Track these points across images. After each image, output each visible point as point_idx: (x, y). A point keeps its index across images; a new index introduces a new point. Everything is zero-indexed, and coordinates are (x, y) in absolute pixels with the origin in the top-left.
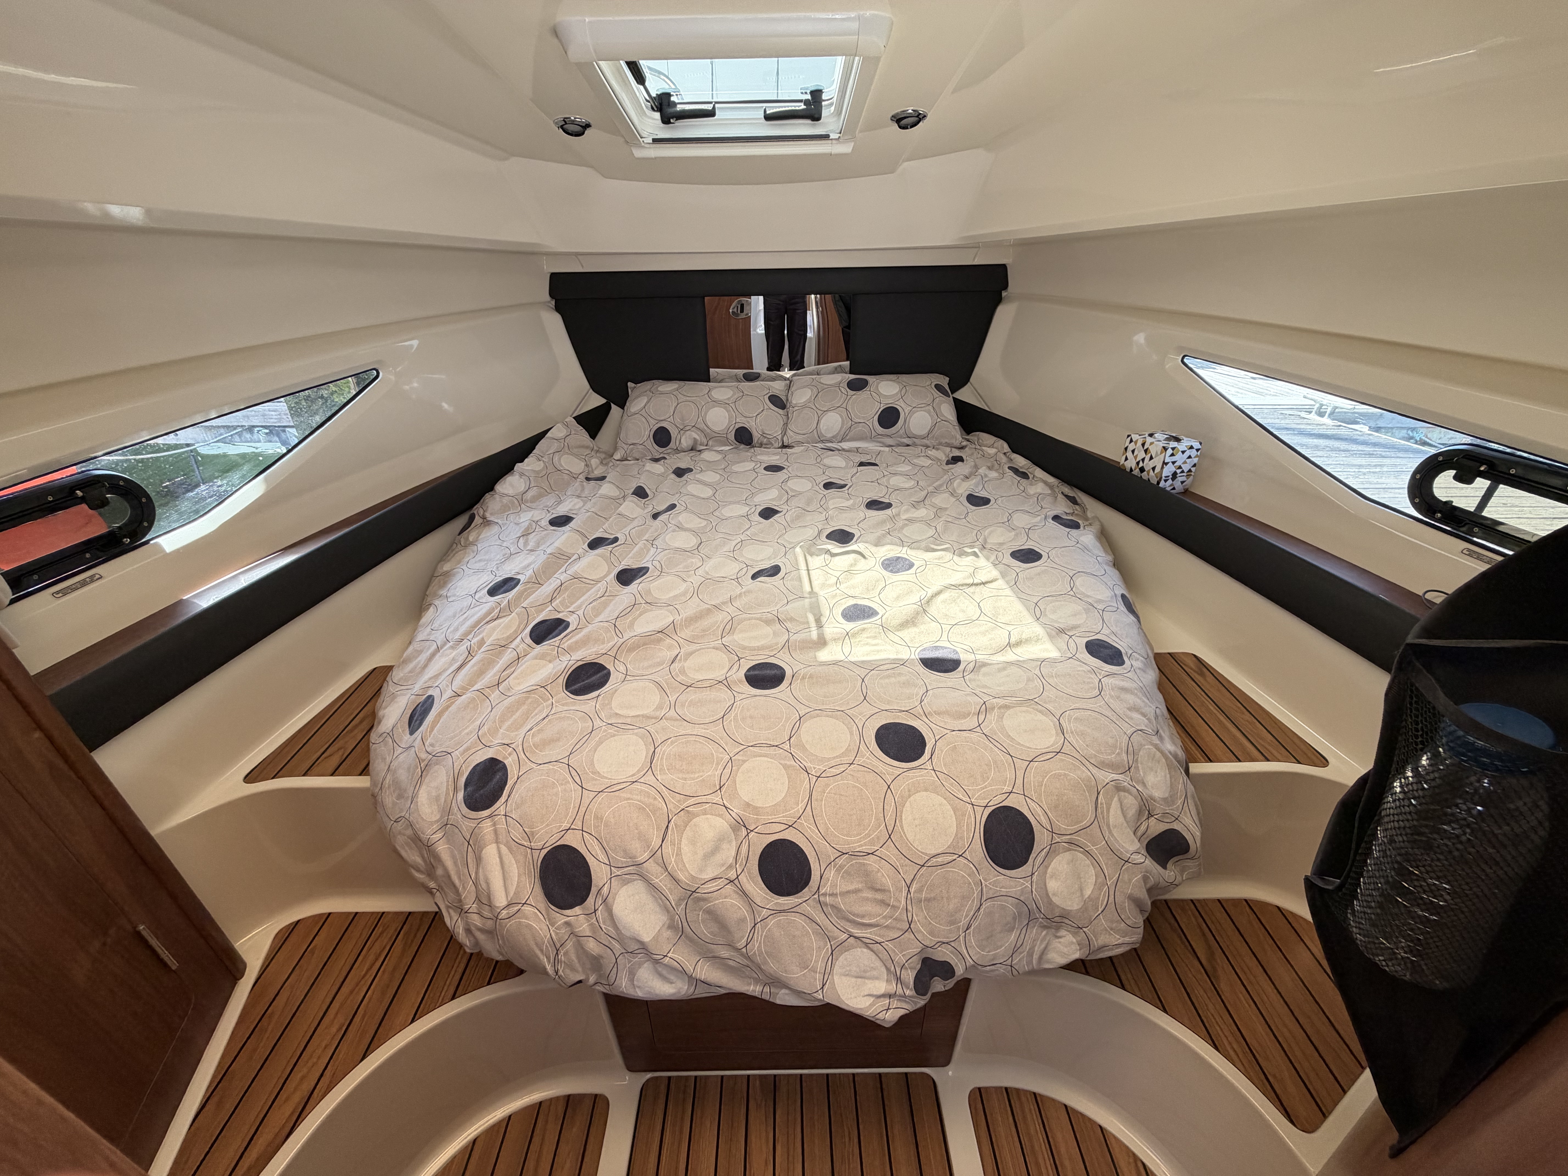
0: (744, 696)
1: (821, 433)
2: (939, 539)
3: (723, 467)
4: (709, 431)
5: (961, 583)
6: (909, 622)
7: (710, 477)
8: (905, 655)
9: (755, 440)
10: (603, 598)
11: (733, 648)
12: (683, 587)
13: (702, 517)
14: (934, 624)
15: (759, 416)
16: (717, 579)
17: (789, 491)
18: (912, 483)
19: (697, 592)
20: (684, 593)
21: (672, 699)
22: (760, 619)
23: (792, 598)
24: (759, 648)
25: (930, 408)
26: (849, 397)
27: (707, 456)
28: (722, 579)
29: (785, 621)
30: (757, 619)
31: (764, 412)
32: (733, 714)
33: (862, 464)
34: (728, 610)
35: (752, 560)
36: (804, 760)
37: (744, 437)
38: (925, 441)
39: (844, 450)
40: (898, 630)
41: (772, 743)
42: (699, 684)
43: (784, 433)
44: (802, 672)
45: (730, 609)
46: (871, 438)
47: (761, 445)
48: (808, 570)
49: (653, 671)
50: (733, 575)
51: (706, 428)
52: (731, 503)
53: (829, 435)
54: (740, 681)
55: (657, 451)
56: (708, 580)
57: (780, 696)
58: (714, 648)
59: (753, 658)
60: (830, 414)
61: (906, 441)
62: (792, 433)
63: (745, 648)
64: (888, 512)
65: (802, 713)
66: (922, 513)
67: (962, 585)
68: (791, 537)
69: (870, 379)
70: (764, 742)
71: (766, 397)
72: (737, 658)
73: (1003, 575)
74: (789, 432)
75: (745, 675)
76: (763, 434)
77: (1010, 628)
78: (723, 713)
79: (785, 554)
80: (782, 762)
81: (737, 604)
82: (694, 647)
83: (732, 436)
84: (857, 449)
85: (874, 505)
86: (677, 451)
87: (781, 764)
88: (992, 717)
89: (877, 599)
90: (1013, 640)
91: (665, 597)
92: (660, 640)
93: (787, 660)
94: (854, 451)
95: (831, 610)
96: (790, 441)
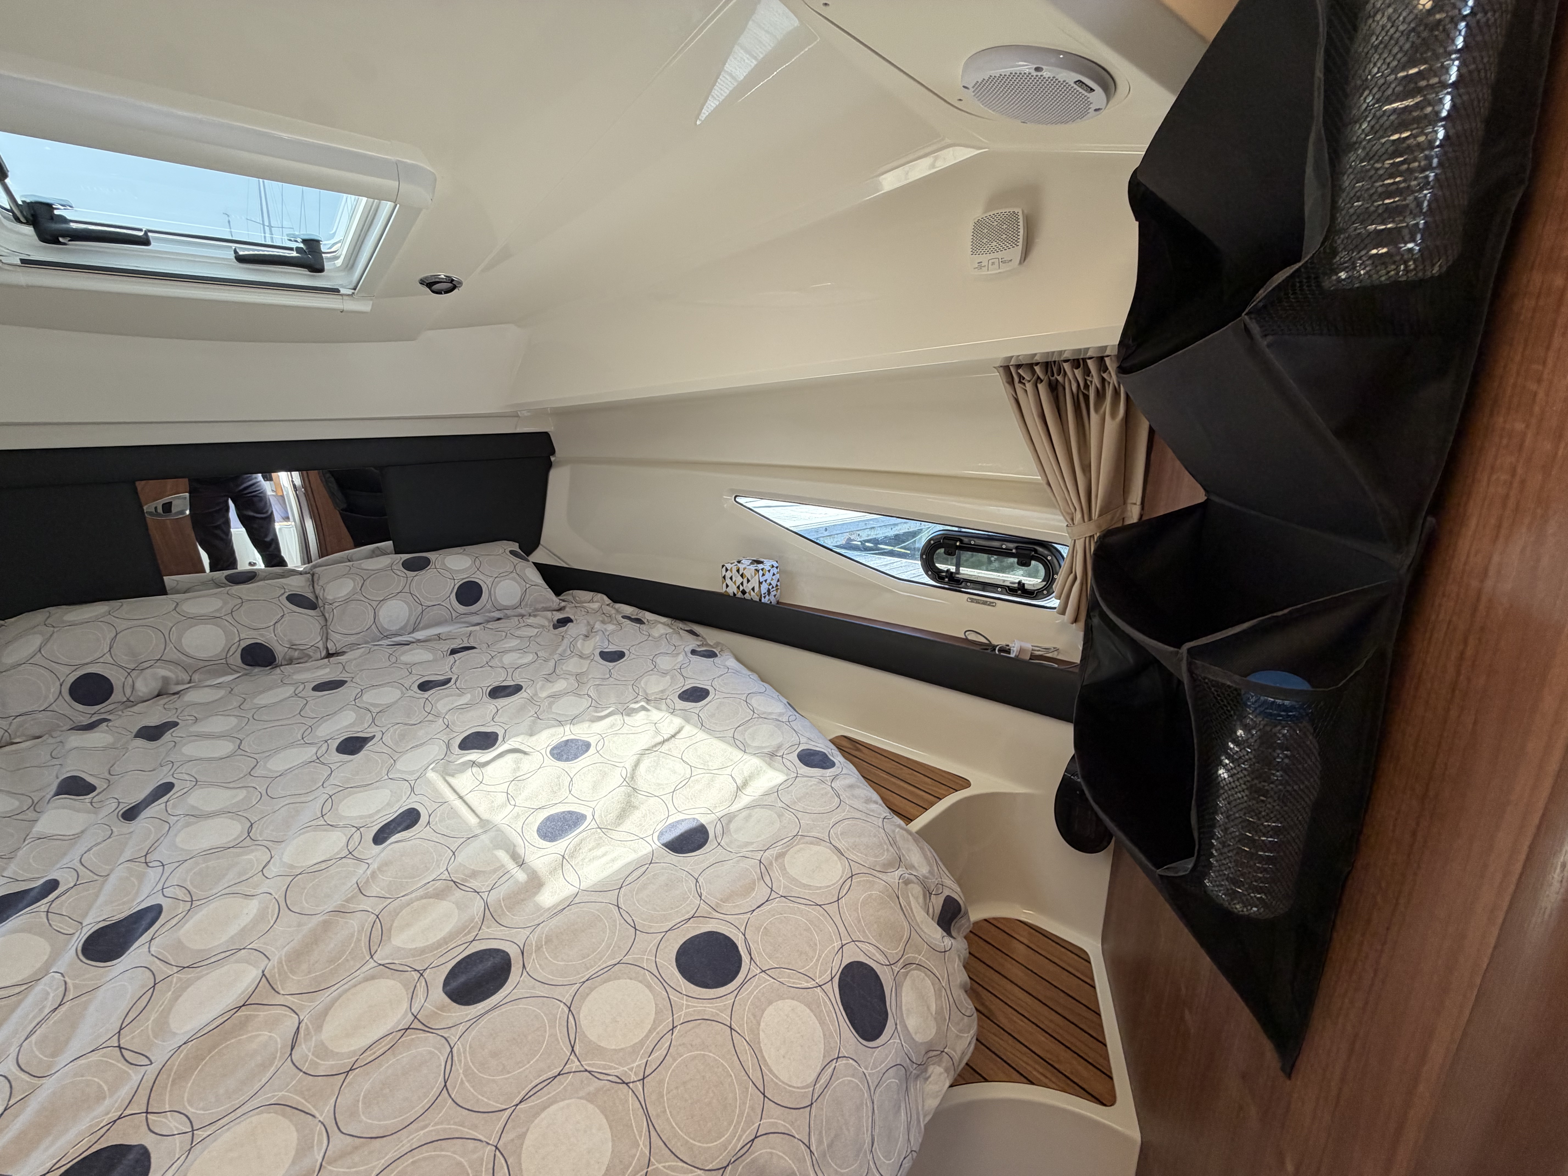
0: (461, 1028)
1: (383, 627)
2: (599, 706)
3: (236, 704)
4: (190, 661)
5: (653, 744)
6: (626, 809)
7: (218, 724)
8: (644, 849)
9: (279, 657)
10: (63, 1009)
11: (403, 961)
12: (252, 907)
13: (231, 785)
14: (652, 800)
15: (278, 625)
16: (316, 868)
17: (372, 709)
18: (529, 658)
19: (285, 904)
20: (261, 916)
21: (324, 1113)
22: (427, 896)
23: (457, 845)
24: (445, 941)
25: (514, 575)
26: (410, 579)
27: (197, 696)
28: (324, 866)
29: (466, 881)
30: (422, 898)
31: (286, 618)
32: (459, 1069)
33: (454, 652)
34: (362, 907)
35: (361, 817)
36: (611, 1068)
37: (258, 656)
39: (419, 641)
40: (619, 825)
41: (550, 1074)
42: (369, 1056)
43: (326, 638)
44: (533, 939)
45: (366, 904)
46: (452, 621)
47: (290, 662)
48: (461, 798)
49: (257, 1087)
50: (342, 850)
51: (184, 658)
52: (277, 750)
53: (394, 628)
54: (442, 1008)
55: (84, 713)
56: (294, 876)
57: (518, 993)
58: (366, 980)
59: (442, 960)
60: (390, 603)
61: (497, 615)
62: (338, 636)
63: (423, 951)
64: (522, 694)
65: (567, 999)
66: (560, 685)
67: (655, 746)
68: (407, 764)
69: (431, 555)
70: (538, 1081)
71: (283, 599)
72: (416, 975)
73: (687, 720)
74: (334, 636)
75: (446, 993)
76: (292, 647)
77: (728, 771)
78: (441, 1079)
79: (413, 789)
80: (581, 1094)
81: (375, 890)
82: (324, 998)
83: (237, 659)
84: (439, 635)
85: (497, 692)
86: (129, 703)
87: (581, 1098)
88: (776, 872)
89: (571, 799)
90: (739, 782)
91: (221, 939)
92: (243, 1024)
93: (498, 935)
94: (435, 640)
95: (522, 837)
96: (339, 646)
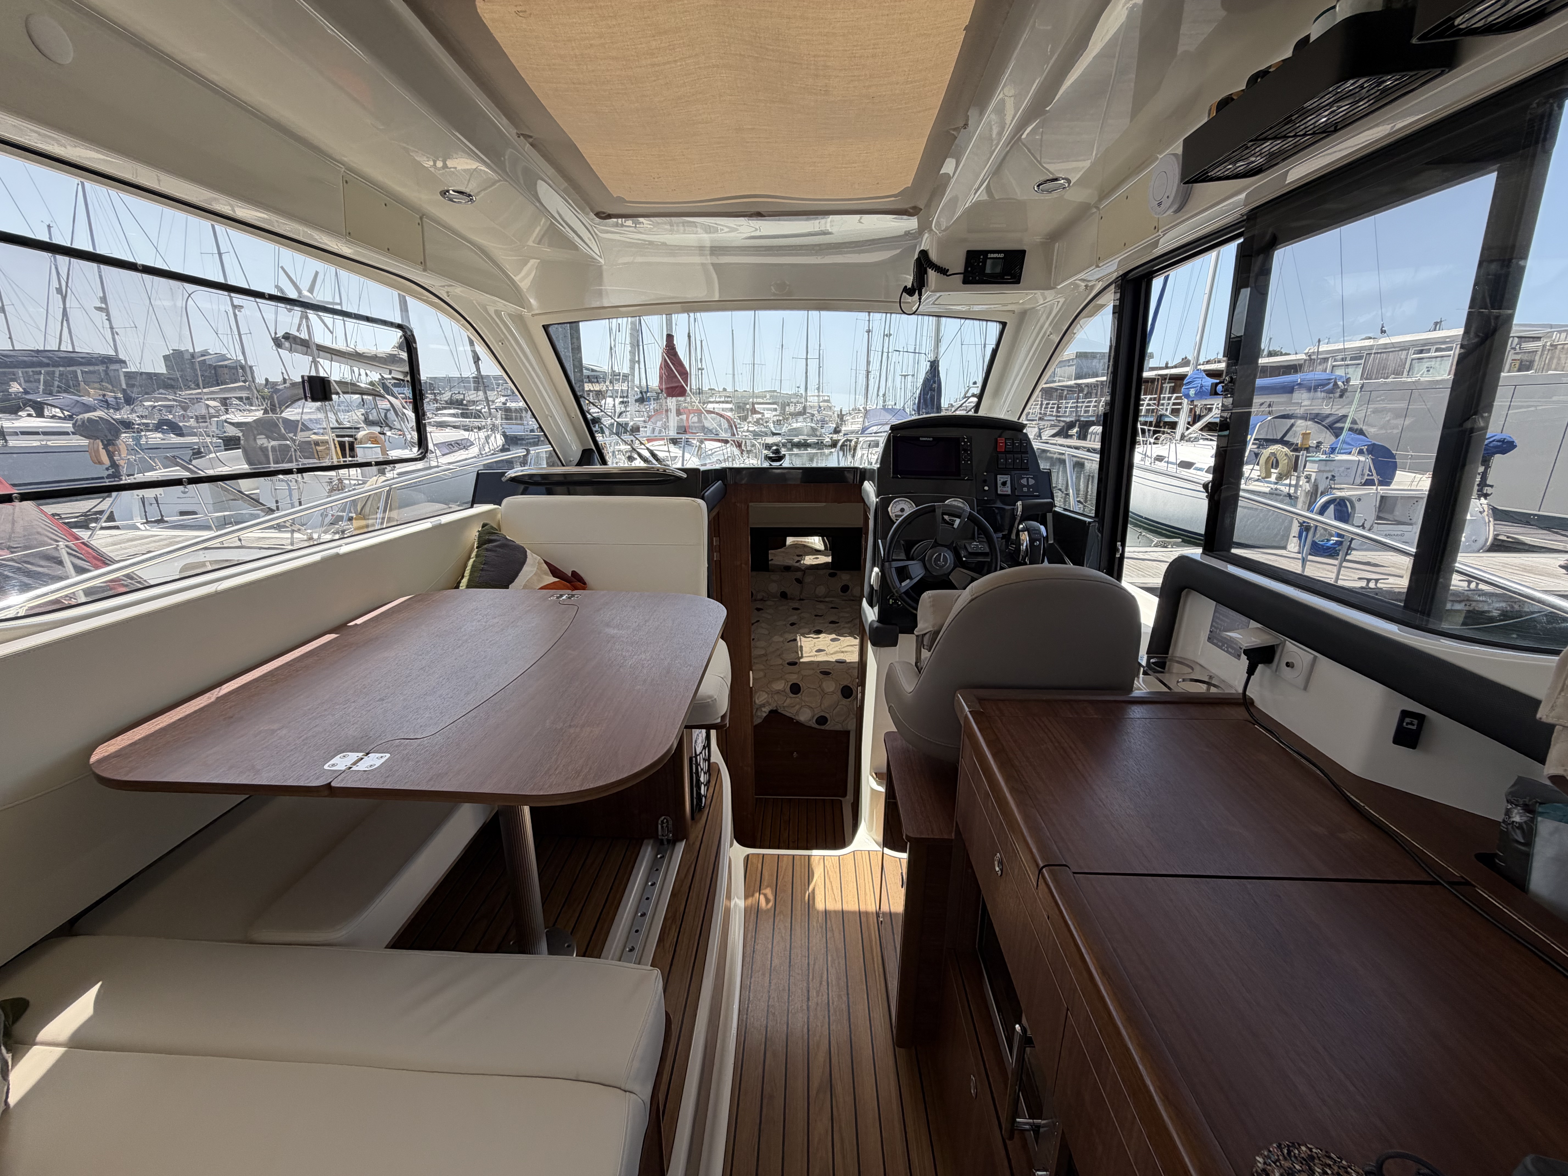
1: (816, 594)
3: (776, 607)
4: (769, 593)
6: (834, 653)
7: (771, 611)
8: (831, 660)
9: (789, 597)
15: (790, 587)
17: (802, 616)
18: (849, 615)
26: (828, 580)
27: (769, 603)
31: (793, 585)
33: (832, 608)
37: (784, 595)
39: (827, 602)
40: (831, 655)
43: (801, 594)
46: (837, 597)
47: (791, 599)
48: (806, 640)
53: (819, 595)
60: (820, 587)
62: (804, 594)
66: (849, 625)
69: (838, 572)
71: (794, 579)
83: (779, 595)
84: (831, 601)
95: (811, 650)
96: (803, 598)
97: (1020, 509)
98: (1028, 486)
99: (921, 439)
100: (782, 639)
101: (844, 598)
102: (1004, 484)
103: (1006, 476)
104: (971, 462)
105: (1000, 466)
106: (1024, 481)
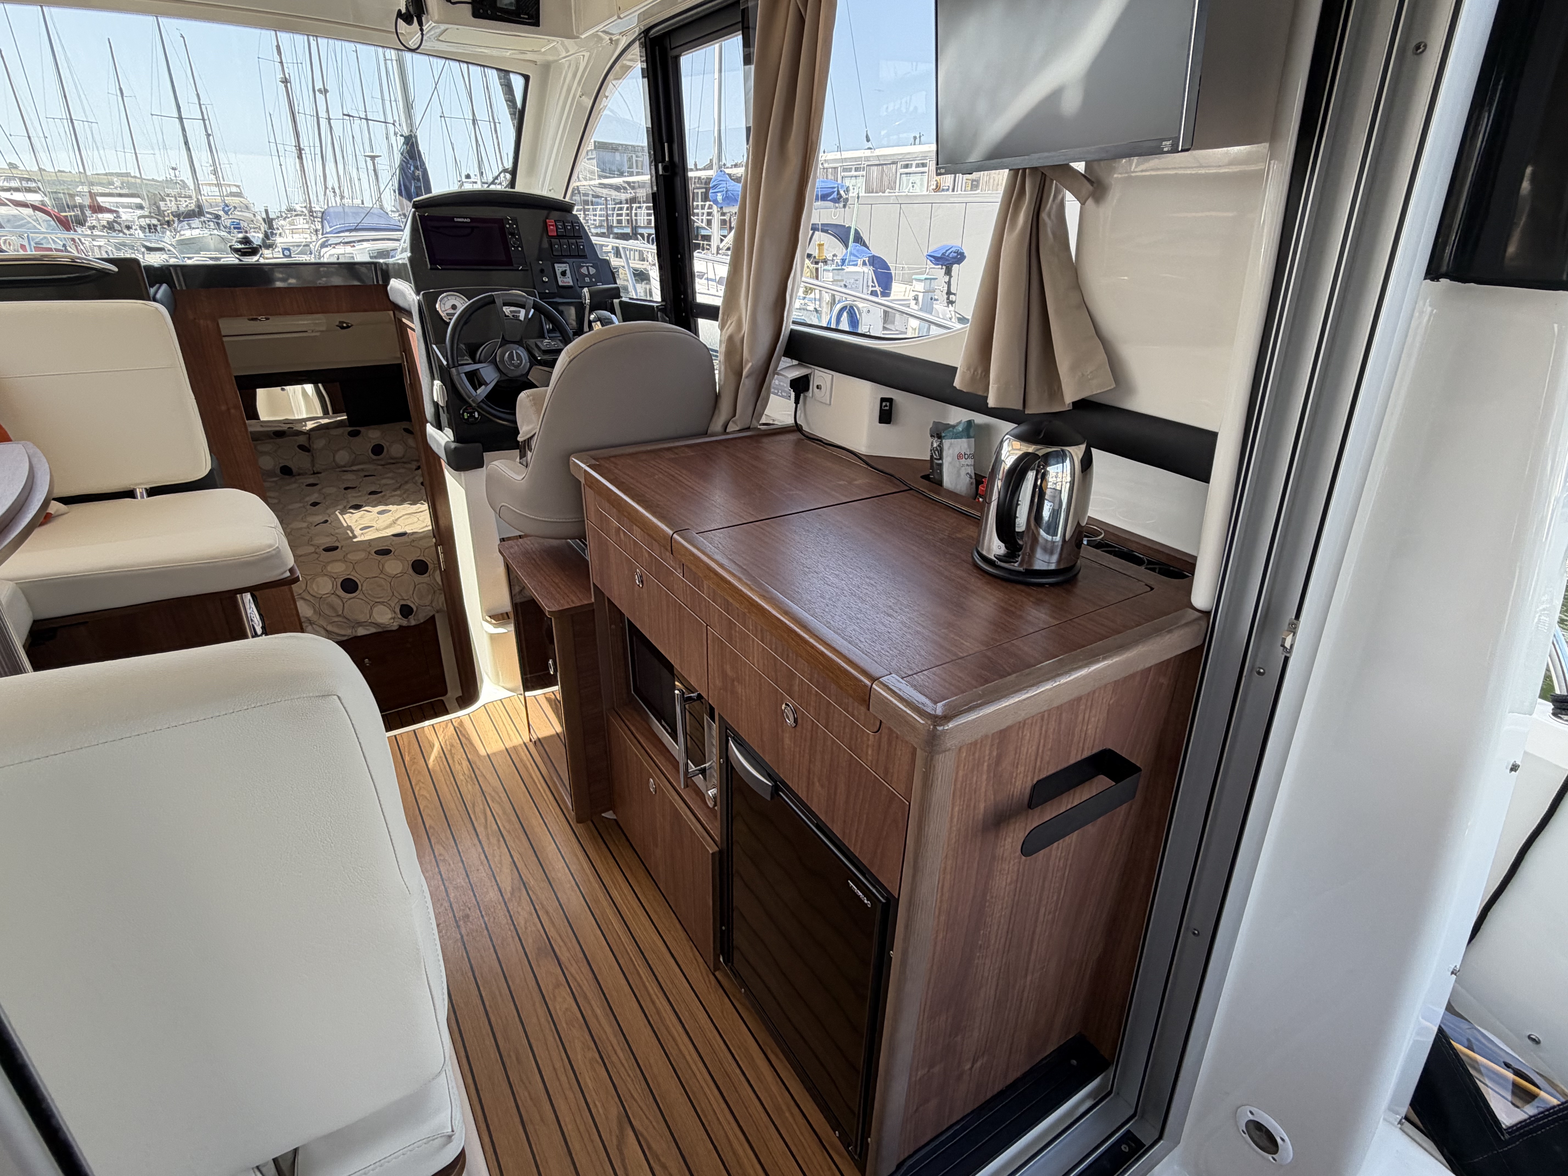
1: (337, 463)
6: (388, 526)
8: (386, 535)
9: (295, 472)
18: (393, 481)
23: (339, 527)
25: (402, 442)
26: (350, 441)
31: (297, 455)
33: (365, 476)
35: (313, 521)
37: (286, 471)
38: (404, 460)
39: (354, 471)
40: (383, 529)
43: (313, 466)
46: (368, 462)
47: (299, 475)
48: (344, 519)
53: (342, 463)
60: (340, 452)
61: (391, 461)
62: (318, 465)
64: (381, 494)
66: (396, 493)
68: (331, 510)
69: (362, 429)
74: (316, 465)
76: (299, 468)
79: (331, 515)
83: (278, 471)
84: (361, 468)
85: (373, 492)
89: (375, 522)
94: (359, 470)
95: (356, 529)
96: (319, 470)
97: (588, 296)
98: (589, 275)
99: (456, 219)
100: (305, 525)
101: (379, 462)
102: (564, 273)
103: (564, 265)
104: (522, 248)
105: (555, 253)
106: (584, 270)
